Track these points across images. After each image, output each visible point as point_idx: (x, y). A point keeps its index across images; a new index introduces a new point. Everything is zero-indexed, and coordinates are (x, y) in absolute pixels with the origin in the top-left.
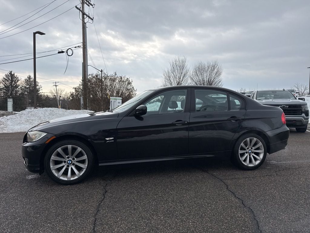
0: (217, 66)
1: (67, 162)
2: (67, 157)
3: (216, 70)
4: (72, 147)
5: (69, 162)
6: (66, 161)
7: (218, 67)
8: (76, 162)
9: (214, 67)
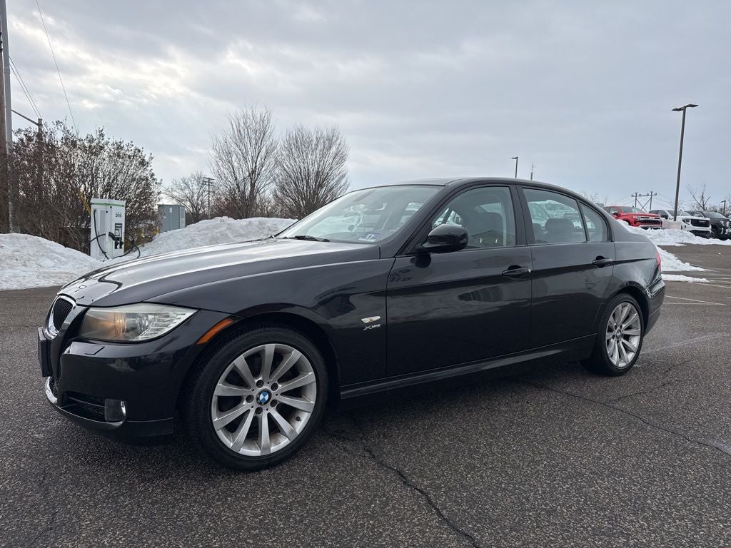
0: (337, 139)
1: (258, 399)
2: (256, 381)
3: (334, 149)
4: (276, 350)
5: (261, 397)
6: (255, 394)
7: (338, 142)
8: (283, 394)
9: (330, 141)
